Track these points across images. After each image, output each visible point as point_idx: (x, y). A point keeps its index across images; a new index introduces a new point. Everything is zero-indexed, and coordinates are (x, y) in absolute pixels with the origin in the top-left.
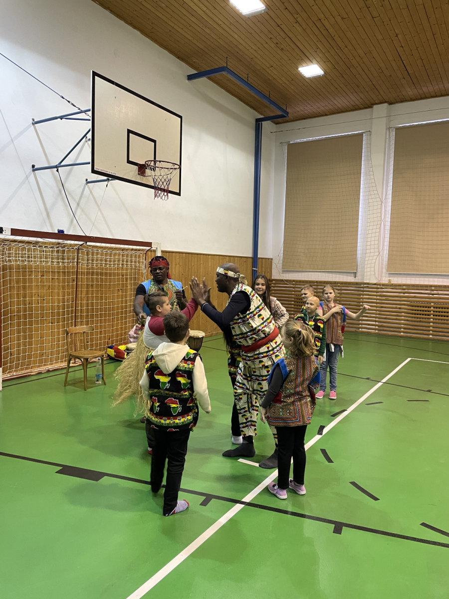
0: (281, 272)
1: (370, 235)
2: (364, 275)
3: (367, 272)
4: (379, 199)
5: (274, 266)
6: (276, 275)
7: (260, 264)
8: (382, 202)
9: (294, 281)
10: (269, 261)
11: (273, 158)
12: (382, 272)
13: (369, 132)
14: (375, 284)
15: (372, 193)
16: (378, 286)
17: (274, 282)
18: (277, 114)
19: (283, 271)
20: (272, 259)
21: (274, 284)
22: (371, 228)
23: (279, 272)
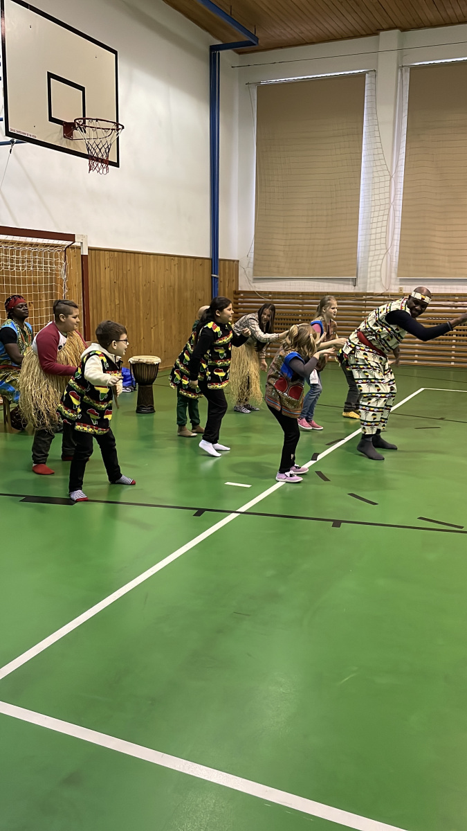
0: (251, 279)
1: (374, 225)
2: (367, 283)
3: (370, 278)
4: (387, 173)
5: (241, 271)
6: (245, 284)
7: (222, 269)
8: (391, 177)
9: (270, 293)
10: (234, 264)
11: (236, 107)
12: (390, 277)
13: (373, 73)
14: (382, 295)
15: (378, 163)
17: (242, 295)
18: (242, 41)
19: (255, 279)
20: (238, 261)
21: (241, 298)
22: (376, 214)
23: (249, 280)
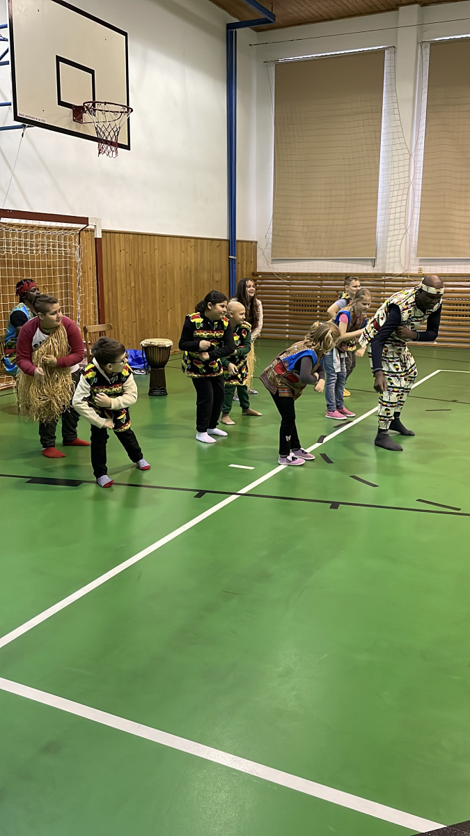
0: (270, 260)
1: (393, 205)
2: (385, 263)
3: (389, 258)
4: (406, 151)
5: (259, 252)
6: (263, 266)
7: (240, 250)
8: (411, 155)
9: (288, 274)
10: (252, 245)
11: (254, 85)
12: (410, 258)
13: (393, 50)
14: (400, 276)
15: (397, 141)
16: (405, 278)
17: (260, 276)
18: (259, 18)
19: (273, 260)
20: (256, 242)
21: (260, 279)
22: (395, 193)
23: (267, 262)
